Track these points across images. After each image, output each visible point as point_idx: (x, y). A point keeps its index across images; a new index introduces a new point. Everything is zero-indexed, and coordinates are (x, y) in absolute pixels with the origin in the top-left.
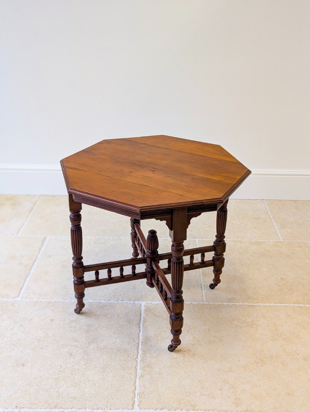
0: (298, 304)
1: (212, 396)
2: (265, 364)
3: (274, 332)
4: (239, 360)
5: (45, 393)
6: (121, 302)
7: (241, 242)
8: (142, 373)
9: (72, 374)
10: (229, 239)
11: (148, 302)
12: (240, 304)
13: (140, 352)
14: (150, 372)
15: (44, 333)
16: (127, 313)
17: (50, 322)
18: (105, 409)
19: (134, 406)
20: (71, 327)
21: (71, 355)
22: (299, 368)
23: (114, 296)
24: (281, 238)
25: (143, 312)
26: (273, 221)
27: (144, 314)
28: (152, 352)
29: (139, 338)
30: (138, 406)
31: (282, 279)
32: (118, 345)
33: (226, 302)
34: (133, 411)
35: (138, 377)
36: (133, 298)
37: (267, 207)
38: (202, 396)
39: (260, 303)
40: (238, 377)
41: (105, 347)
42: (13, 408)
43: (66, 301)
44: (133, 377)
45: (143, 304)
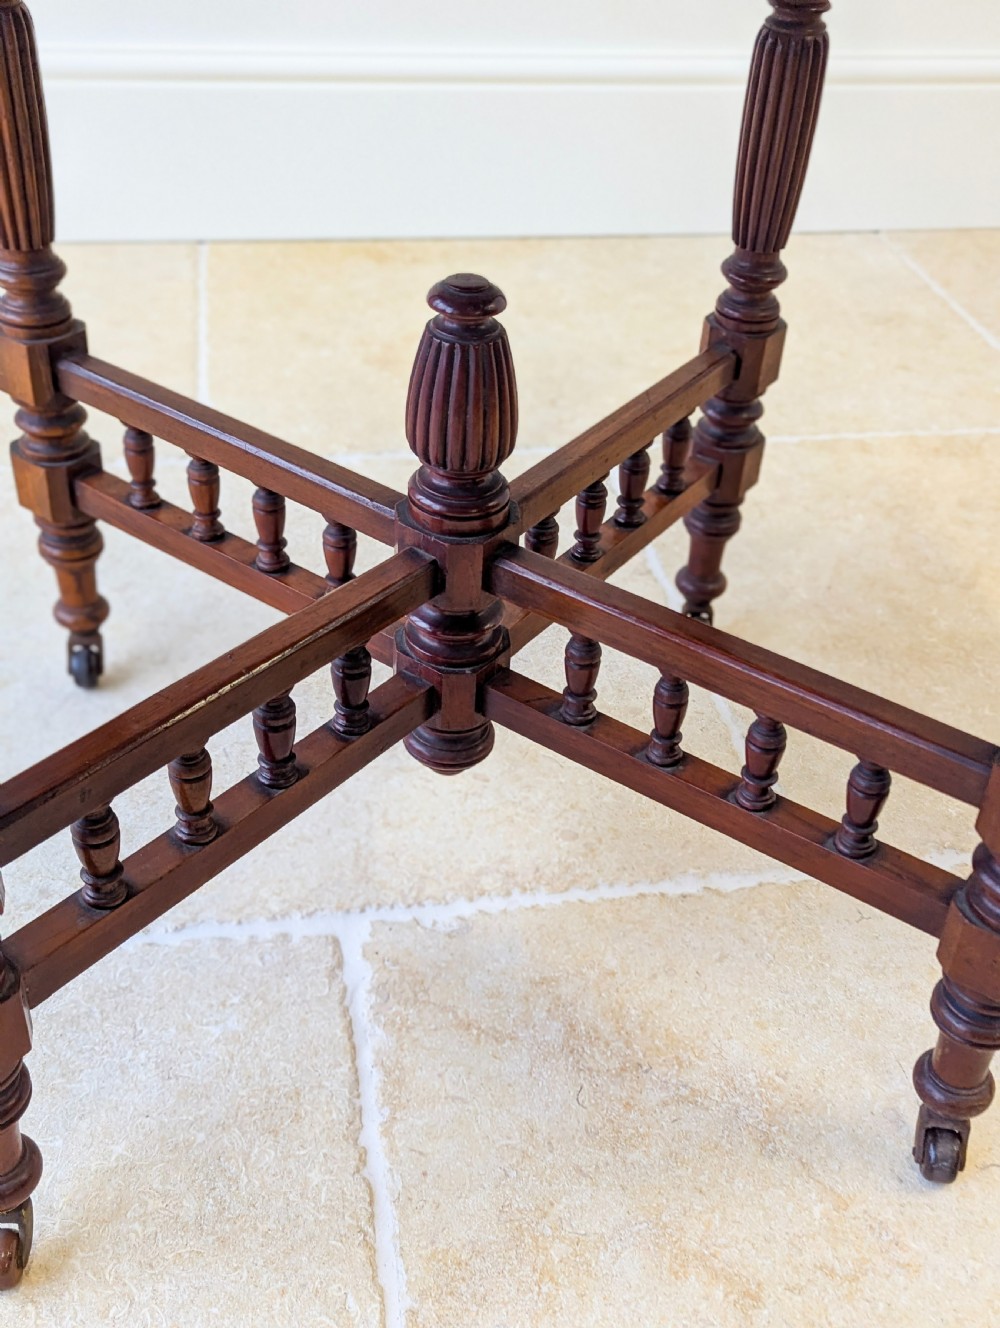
6: (177, 941)
16: (236, 1038)
25: (362, 1008)
29: (381, 1281)
36: (264, 894)
45: (356, 934)
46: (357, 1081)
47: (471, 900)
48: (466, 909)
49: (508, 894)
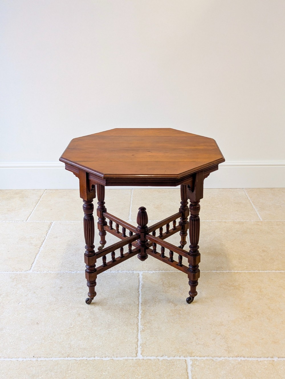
0: (279, 270)
1: (206, 345)
2: (252, 319)
3: (259, 293)
4: (229, 316)
5: (58, 345)
6: (121, 272)
7: (225, 222)
8: (143, 328)
9: (81, 330)
10: (215, 220)
11: (145, 272)
12: (227, 272)
13: (140, 312)
14: (150, 327)
15: (54, 298)
16: (127, 281)
17: (59, 289)
18: (112, 357)
19: (137, 354)
20: (78, 293)
21: (79, 315)
22: (282, 322)
24: (261, 219)
25: (141, 280)
26: (253, 205)
27: (142, 282)
28: (151, 311)
29: (139, 300)
30: (141, 354)
31: (264, 251)
32: (120, 307)
33: (214, 270)
34: (136, 358)
35: (139, 331)
36: (131, 269)
37: (247, 194)
38: (197, 345)
39: (245, 270)
40: (228, 329)
41: (109, 308)
42: (31, 358)
43: (73, 272)
44: (135, 331)
45: (141, 273)
46: (139, 285)
48: (154, 272)
49: (159, 271)
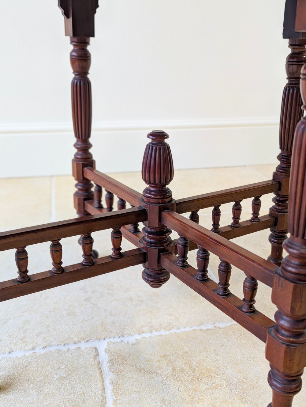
6: (43, 351)
11: (112, 340)
23: (22, 339)
25: (105, 367)
27: (111, 374)
36: (72, 336)
45: (102, 346)
46: (104, 389)
47: (140, 334)
48: (138, 337)
49: (152, 332)
